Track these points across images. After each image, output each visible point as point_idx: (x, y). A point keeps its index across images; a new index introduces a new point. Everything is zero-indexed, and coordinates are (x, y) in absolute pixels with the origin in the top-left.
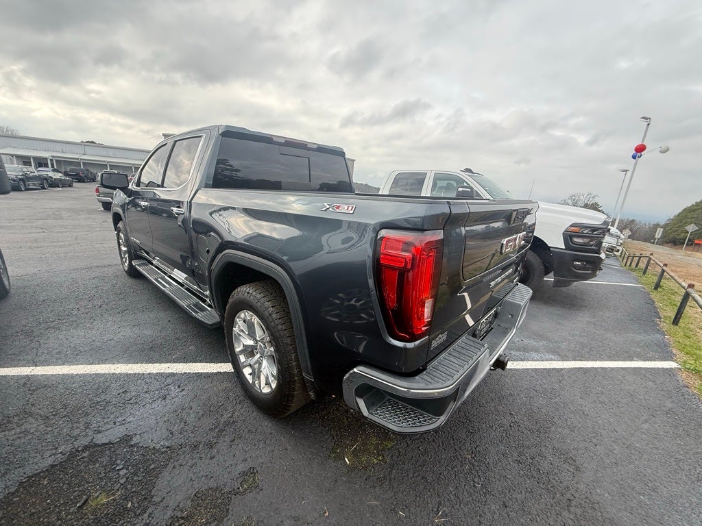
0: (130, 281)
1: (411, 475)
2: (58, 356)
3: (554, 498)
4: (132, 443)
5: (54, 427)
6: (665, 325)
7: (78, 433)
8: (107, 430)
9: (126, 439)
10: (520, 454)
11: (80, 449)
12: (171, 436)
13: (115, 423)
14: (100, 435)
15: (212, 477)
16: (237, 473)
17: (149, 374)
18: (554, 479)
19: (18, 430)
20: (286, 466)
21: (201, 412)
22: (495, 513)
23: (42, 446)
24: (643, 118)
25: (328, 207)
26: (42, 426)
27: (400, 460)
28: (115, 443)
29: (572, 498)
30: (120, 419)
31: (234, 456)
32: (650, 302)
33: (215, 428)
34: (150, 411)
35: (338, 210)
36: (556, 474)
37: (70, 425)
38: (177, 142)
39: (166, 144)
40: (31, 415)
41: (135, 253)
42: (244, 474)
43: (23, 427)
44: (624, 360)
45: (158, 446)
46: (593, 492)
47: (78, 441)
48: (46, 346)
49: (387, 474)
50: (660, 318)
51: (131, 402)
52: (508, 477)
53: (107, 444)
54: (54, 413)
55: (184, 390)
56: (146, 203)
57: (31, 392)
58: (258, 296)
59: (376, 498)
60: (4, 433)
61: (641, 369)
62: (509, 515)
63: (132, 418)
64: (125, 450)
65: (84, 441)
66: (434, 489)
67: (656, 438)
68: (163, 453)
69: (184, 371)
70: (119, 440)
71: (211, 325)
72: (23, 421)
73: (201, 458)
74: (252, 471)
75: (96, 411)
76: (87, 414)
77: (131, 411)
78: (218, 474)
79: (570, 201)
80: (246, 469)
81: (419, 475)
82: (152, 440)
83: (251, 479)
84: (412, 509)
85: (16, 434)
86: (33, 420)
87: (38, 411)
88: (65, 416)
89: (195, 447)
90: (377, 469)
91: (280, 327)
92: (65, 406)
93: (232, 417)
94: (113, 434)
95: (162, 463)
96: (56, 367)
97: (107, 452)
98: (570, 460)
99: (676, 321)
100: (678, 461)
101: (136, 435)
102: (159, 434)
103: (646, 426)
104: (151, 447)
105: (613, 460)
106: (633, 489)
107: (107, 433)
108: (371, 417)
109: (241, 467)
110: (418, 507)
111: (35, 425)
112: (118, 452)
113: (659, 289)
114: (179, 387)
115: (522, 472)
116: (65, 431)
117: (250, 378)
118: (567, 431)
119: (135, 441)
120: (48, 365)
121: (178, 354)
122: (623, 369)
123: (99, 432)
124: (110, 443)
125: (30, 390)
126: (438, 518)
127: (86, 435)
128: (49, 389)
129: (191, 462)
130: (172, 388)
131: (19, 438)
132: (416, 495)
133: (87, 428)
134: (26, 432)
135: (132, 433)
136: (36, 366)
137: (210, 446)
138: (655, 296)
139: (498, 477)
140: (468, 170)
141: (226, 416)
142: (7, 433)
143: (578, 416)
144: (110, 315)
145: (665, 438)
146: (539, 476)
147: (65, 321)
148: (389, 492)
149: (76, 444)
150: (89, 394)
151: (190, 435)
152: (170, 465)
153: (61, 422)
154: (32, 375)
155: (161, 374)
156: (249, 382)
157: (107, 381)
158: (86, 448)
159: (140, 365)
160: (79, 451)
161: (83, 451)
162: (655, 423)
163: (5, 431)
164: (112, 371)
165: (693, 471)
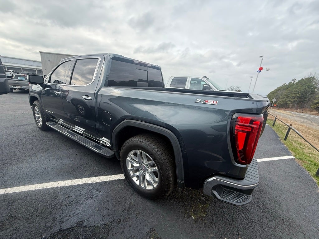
0: (43, 133)
1: (222, 220)
2: (18, 180)
3: (277, 220)
4: (84, 225)
5: (34, 223)
6: (282, 141)
7: (50, 224)
8: (67, 220)
9: (80, 224)
10: (258, 202)
11: (56, 234)
12: (104, 218)
13: (70, 216)
14: (64, 224)
15: (134, 237)
16: (145, 232)
17: (78, 185)
18: (274, 211)
19: (12, 229)
20: (167, 224)
21: (115, 203)
22: (259, 231)
23: (31, 236)
24: (261, 56)
25: (200, 101)
26: (26, 224)
27: (214, 213)
28: (75, 227)
29: (283, 219)
30: (72, 213)
31: (140, 223)
32: (273, 131)
33: (125, 210)
34: (87, 206)
35: (207, 103)
36: (274, 209)
37: (43, 221)
38: (78, 60)
39: (70, 61)
40: (16, 218)
41: (47, 118)
42: (149, 232)
43: (14, 226)
44: (276, 156)
45: (99, 225)
46: (289, 214)
47: (53, 229)
48: (8, 175)
49: (212, 220)
50: (279, 138)
51: (74, 202)
52: (258, 213)
53: (70, 228)
54: (31, 215)
55: (100, 192)
56: (60, 93)
57: (10, 204)
58: (147, 143)
59: (212, 233)
60: (2, 232)
61: (283, 160)
62: (265, 231)
63: (78, 211)
64: (81, 230)
65: (57, 229)
66: (233, 224)
67: (299, 188)
68: (103, 228)
69: (96, 181)
70: (76, 225)
71: (109, 157)
72: (13, 222)
73: (124, 227)
74: (152, 230)
75: (56, 210)
76: (51, 213)
77: (76, 207)
78: (136, 234)
79: (230, 89)
80: (149, 230)
81: (225, 219)
82: (95, 222)
83: (154, 234)
84: (228, 235)
85: (11, 231)
86: (19, 221)
87: (20, 215)
88: (38, 216)
89: (119, 222)
90: (206, 218)
91: (162, 158)
92: (36, 210)
93: (131, 203)
94: (71, 222)
95: (105, 234)
96: (20, 187)
97: (72, 233)
98: (276, 202)
99: (285, 139)
100: (310, 196)
101: (84, 220)
102: (97, 218)
103: (294, 183)
104: (96, 226)
105: (290, 200)
106: (301, 210)
107: (68, 222)
108: (222, 199)
109: (146, 229)
110: (230, 234)
111: (21, 224)
112: (77, 232)
113: (274, 126)
114: (97, 190)
115: (261, 210)
116: (42, 224)
117: (138, 183)
118: (270, 190)
119: (85, 224)
120: (15, 187)
121: (89, 172)
122: (278, 160)
123: (63, 222)
124: (72, 227)
125: (9, 203)
126: (240, 238)
127: (56, 225)
128: (21, 201)
129: (120, 231)
130: (94, 191)
131: (14, 233)
132: (227, 228)
133: (54, 221)
134: (17, 229)
135: (82, 220)
136: (7, 188)
137: (126, 220)
138: (274, 128)
139: (254, 214)
140: (205, 77)
141: (128, 203)
142: (4, 231)
143: (271, 183)
144: (40, 153)
145: (302, 188)
146: (268, 211)
147: (13, 159)
148: (216, 229)
149: (52, 231)
150: (48, 201)
151: (114, 216)
152: (110, 234)
153: (37, 220)
154: (7, 194)
155: (85, 184)
156: (137, 185)
157: (55, 192)
158: (58, 233)
159: (71, 181)
160: (55, 235)
161: (57, 235)
162: (297, 182)
163: (3, 230)
164: (56, 186)
165: (316, 200)
